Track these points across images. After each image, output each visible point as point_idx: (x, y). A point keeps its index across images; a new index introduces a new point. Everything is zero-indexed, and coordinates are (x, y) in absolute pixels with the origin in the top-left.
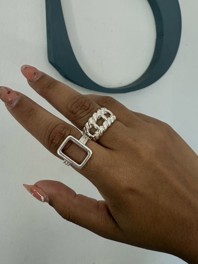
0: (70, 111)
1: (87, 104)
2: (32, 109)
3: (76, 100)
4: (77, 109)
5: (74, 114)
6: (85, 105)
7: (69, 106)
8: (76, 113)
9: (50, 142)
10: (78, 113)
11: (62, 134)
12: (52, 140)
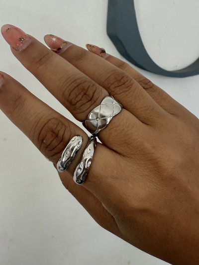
0: (68, 101)
1: (90, 93)
2: (20, 97)
3: (76, 85)
4: (78, 99)
5: (73, 105)
6: (88, 93)
7: (67, 93)
8: (75, 105)
9: (40, 142)
10: (78, 105)
11: (54, 133)
12: (43, 140)
